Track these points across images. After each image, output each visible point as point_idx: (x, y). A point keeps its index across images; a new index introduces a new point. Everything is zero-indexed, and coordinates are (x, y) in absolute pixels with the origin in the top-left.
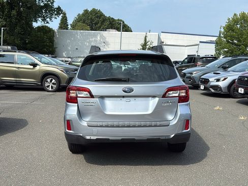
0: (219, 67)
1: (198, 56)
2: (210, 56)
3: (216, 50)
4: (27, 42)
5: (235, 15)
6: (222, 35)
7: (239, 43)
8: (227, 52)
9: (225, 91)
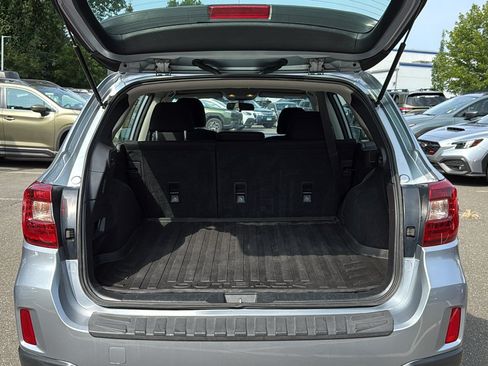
0: (455, 116)
1: (403, 90)
2: (428, 91)
3: (434, 80)
4: (54, 64)
5: (474, 7)
6: (446, 50)
7: (482, 66)
8: (456, 84)
9: (476, 170)
